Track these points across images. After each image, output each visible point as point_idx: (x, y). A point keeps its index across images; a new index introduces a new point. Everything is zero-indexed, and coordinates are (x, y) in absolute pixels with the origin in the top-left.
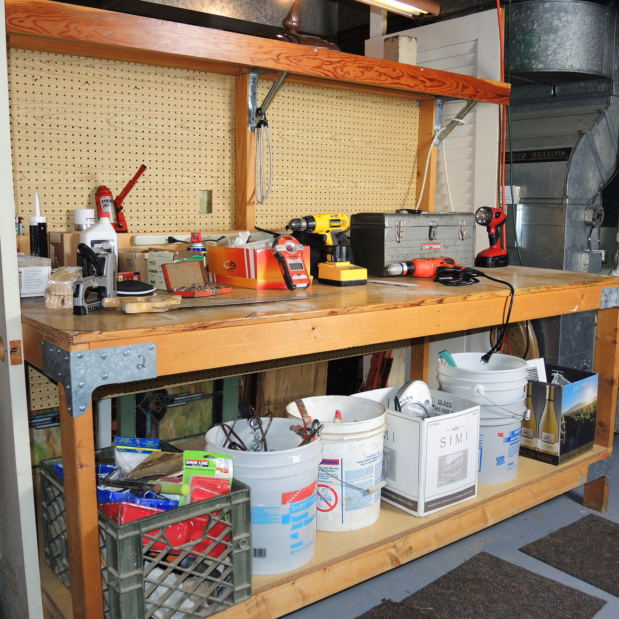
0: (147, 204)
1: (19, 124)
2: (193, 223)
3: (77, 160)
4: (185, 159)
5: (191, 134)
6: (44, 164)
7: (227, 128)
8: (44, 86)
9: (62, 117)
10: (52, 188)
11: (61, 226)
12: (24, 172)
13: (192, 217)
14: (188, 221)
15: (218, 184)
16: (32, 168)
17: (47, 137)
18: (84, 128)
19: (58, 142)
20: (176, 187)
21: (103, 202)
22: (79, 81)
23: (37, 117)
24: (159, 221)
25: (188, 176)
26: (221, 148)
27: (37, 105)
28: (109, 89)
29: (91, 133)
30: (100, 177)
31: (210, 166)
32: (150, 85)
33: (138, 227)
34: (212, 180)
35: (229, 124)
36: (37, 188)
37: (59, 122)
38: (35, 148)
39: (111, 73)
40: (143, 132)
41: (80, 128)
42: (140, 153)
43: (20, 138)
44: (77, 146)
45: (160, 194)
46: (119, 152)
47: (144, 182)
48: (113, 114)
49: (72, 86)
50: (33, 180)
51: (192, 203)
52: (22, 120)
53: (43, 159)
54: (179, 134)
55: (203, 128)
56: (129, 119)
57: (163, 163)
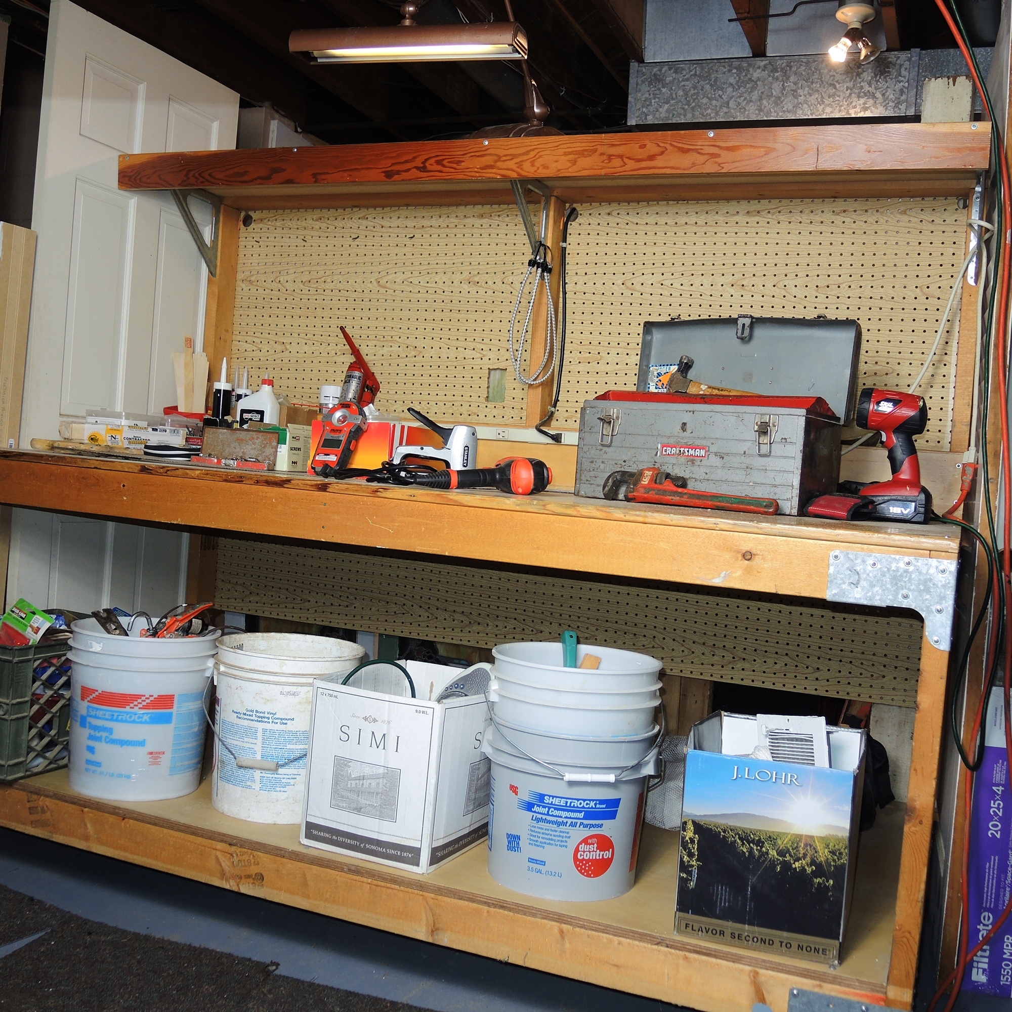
0: (417, 385)
1: (287, 290)
2: (475, 414)
5: (482, 292)
6: (306, 335)
8: (315, 247)
9: (329, 280)
12: (286, 343)
13: (474, 405)
14: (468, 411)
16: (295, 339)
17: (312, 303)
20: (455, 364)
22: (350, 237)
23: (305, 282)
25: (474, 349)
27: (305, 269)
28: (383, 242)
29: (359, 296)
32: (432, 231)
34: (508, 355)
36: (297, 361)
37: (326, 286)
38: (300, 317)
39: (386, 223)
40: (419, 292)
41: (347, 291)
42: (413, 319)
43: (286, 306)
45: (434, 372)
46: (389, 319)
47: (415, 356)
48: (384, 272)
49: (342, 244)
50: (294, 353)
51: (475, 386)
52: (290, 286)
53: (306, 328)
54: (464, 292)
55: (499, 282)
56: (403, 277)
57: (441, 332)
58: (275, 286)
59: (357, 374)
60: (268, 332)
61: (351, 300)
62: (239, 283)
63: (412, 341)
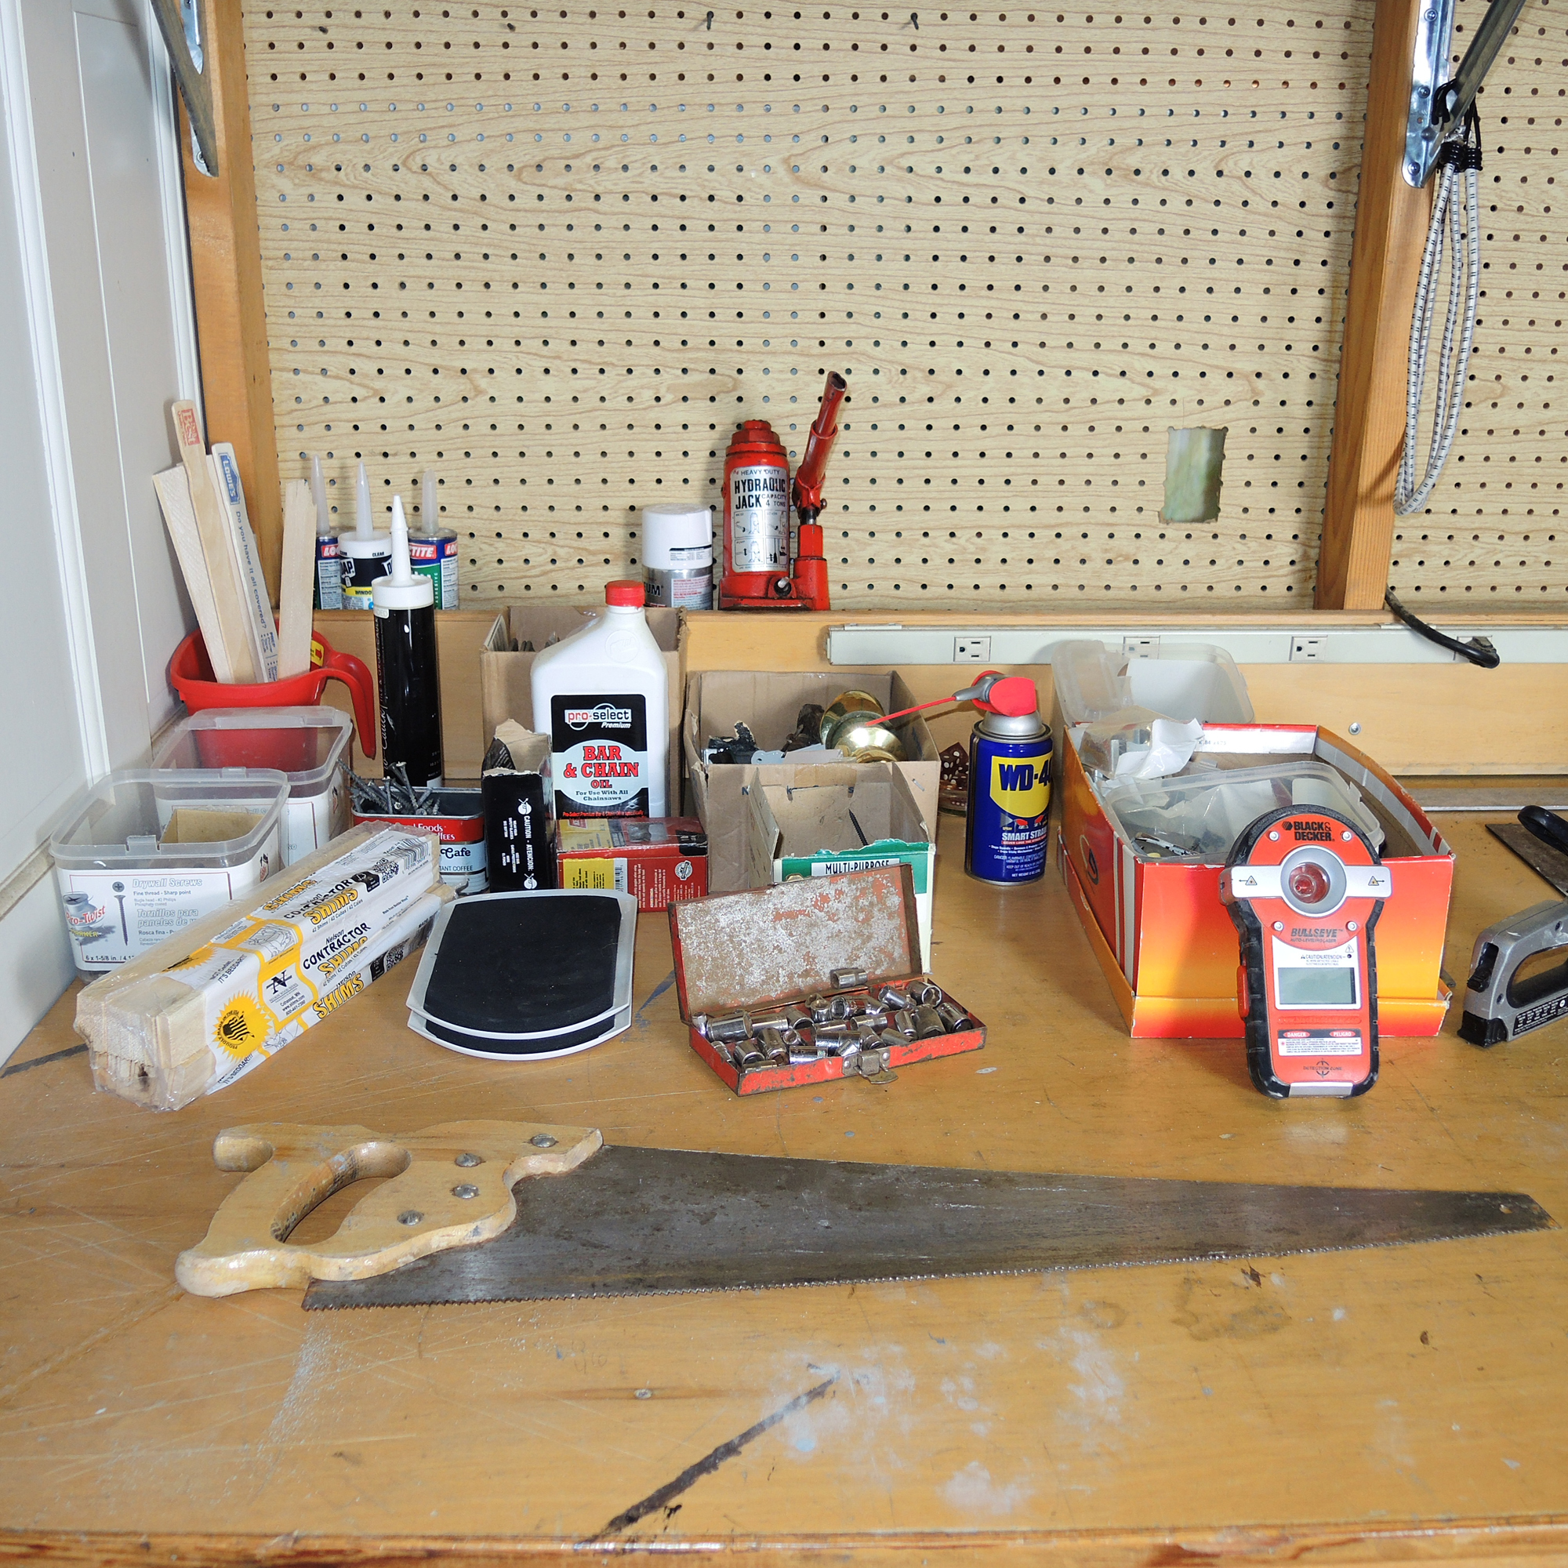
0: (941, 483)
1: (455, 197)
2: (1127, 558)
3: (669, 319)
4: (1114, 303)
5: (1150, 200)
6: (546, 343)
7: (1322, 162)
8: (546, 48)
9: (612, 162)
10: (576, 427)
11: (607, 561)
12: (475, 370)
13: (1124, 535)
14: (1106, 551)
15: (1256, 403)
16: (505, 357)
17: (556, 241)
18: (696, 201)
19: (599, 256)
20: (1064, 419)
21: (737, 488)
22: (681, 15)
23: (521, 170)
24: (984, 550)
25: (1123, 374)
26: (1282, 254)
27: (519, 123)
28: (803, 33)
29: (726, 215)
30: (754, 383)
31: (1226, 331)
33: (898, 570)
34: (1230, 389)
35: (1336, 146)
36: (521, 427)
37: (603, 182)
38: (515, 286)
40: (938, 199)
41: (683, 198)
42: (921, 286)
43: (458, 249)
44: (669, 269)
45: (996, 443)
46: (836, 286)
47: (931, 400)
48: (813, 135)
49: (651, 39)
50: (506, 401)
51: (1129, 481)
52: (468, 184)
53: (542, 321)
54: (1092, 200)
55: (1204, 170)
56: (881, 152)
57: (1014, 324)
58: (410, 183)
59: (762, 473)
60: (402, 337)
61: (698, 228)
62: (260, 173)
63: (918, 355)
